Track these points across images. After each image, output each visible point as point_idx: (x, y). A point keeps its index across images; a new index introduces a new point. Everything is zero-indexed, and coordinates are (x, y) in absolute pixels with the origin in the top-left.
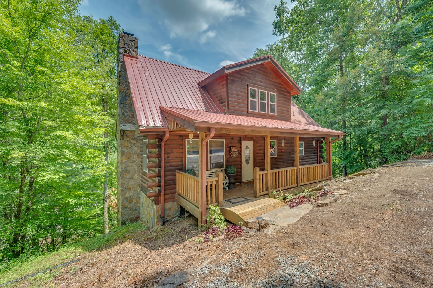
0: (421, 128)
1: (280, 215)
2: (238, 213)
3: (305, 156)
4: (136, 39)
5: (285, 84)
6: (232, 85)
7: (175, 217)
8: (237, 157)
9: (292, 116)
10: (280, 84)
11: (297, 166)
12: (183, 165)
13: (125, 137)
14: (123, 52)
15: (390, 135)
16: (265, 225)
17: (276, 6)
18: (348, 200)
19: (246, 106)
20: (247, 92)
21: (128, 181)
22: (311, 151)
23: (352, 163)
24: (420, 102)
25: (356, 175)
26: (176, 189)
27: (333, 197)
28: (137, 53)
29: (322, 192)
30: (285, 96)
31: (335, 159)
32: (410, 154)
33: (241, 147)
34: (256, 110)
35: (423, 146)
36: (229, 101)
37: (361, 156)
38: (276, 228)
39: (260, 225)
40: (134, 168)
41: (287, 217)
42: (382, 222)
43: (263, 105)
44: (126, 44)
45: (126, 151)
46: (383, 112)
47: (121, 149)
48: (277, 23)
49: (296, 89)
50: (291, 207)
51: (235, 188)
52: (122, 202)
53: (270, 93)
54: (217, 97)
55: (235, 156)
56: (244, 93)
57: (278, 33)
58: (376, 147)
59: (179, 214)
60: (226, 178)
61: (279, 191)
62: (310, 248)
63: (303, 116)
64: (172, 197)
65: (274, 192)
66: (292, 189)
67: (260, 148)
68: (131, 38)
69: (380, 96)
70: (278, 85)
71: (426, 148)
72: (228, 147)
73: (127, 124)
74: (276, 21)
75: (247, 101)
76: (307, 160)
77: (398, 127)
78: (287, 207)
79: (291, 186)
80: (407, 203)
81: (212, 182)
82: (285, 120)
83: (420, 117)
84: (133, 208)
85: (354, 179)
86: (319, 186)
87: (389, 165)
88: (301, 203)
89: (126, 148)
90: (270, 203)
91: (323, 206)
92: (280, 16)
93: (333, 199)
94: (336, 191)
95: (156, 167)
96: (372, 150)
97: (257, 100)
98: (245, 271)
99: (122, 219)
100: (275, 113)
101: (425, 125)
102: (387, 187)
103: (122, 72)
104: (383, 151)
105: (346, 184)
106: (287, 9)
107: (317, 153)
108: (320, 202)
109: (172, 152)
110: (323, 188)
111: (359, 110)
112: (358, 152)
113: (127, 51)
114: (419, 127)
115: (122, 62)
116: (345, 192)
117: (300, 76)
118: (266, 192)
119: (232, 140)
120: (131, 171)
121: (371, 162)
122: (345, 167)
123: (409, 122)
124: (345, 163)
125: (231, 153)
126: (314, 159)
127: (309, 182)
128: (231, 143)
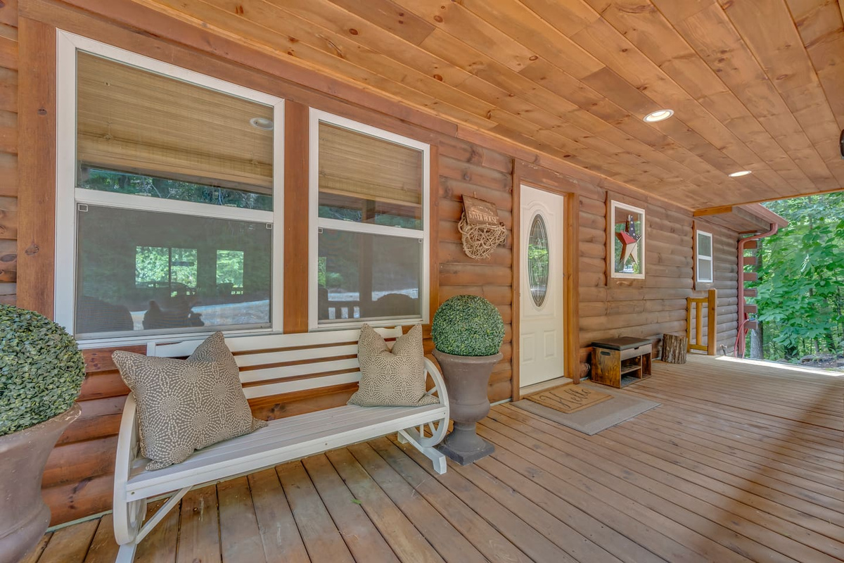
8: (495, 261)
22: (725, 270)
60: (430, 384)
67: (592, 232)
72: (446, 194)
107: (738, 280)
119: (469, 161)
126: (730, 300)
128: (465, 176)
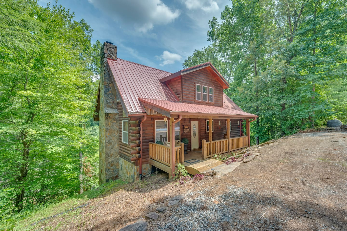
0: (305, 113)
1: (222, 168)
2: (196, 169)
3: (232, 131)
4: (116, 47)
5: (219, 81)
6: (185, 83)
7: (148, 174)
8: (188, 132)
9: (223, 103)
10: (216, 81)
11: (228, 139)
12: (153, 139)
13: (109, 118)
14: (106, 56)
15: (286, 116)
16: (216, 173)
17: (210, 21)
18: (261, 159)
19: (194, 97)
20: (194, 87)
21: (111, 150)
22: (236, 127)
23: (263, 136)
24: (304, 96)
25: (265, 144)
26: (149, 155)
27: (252, 157)
28: (116, 57)
29: (245, 154)
30: (219, 89)
31: (252, 133)
32: (298, 129)
33: (190, 126)
34: (200, 100)
35: (306, 124)
36: (183, 94)
37: (268, 130)
38: (222, 175)
39: (213, 173)
40: (115, 141)
41: (227, 169)
42: (277, 168)
43: (205, 96)
44: (108, 51)
45: (109, 128)
46: (282, 102)
47: (106, 127)
48: (211, 33)
49: (226, 84)
50: (227, 164)
51: (187, 153)
52: (106, 165)
53: (209, 87)
54: (174, 90)
55: (187, 132)
56: (193, 88)
57: (212, 41)
58: (279, 124)
59: (150, 172)
61: (219, 155)
62: (242, 182)
63: (230, 102)
64: (147, 161)
65: (216, 156)
66: (226, 153)
67: (203, 126)
68: (111, 46)
69: (280, 89)
70: (215, 82)
71: (308, 126)
72: (182, 125)
73: (109, 109)
74: (210, 31)
75: (195, 93)
76: (233, 134)
77: (291, 112)
78: (224, 164)
79: (225, 152)
80: (291, 159)
81: (178, 149)
82: (219, 106)
83: (304, 106)
84: (113, 170)
85: (264, 146)
86: (243, 151)
87: (285, 137)
88: (233, 161)
89: (109, 126)
90: (213, 162)
91: (246, 162)
92: (213, 27)
93: (252, 158)
94: (254, 154)
95: (136, 140)
96: (276, 127)
97: (201, 93)
98: (212, 192)
99: (106, 178)
100: (212, 101)
101: (307, 111)
102: (282, 150)
103: (106, 71)
104: (282, 128)
105: (259, 149)
106: (217, 23)
107: (240, 129)
108: (244, 160)
109: (146, 130)
110: (245, 152)
111: (267, 100)
112: (266, 128)
113: (110, 55)
114: (304, 112)
115: (106, 64)
116: (259, 154)
117: (226, 71)
118: (210, 156)
119: (185, 120)
120: (112, 143)
121: (275, 135)
122: (258, 138)
123: (297, 109)
124: (258, 135)
125: (184, 130)
126: (237, 133)
127: (236, 149)
128: (184, 123)
